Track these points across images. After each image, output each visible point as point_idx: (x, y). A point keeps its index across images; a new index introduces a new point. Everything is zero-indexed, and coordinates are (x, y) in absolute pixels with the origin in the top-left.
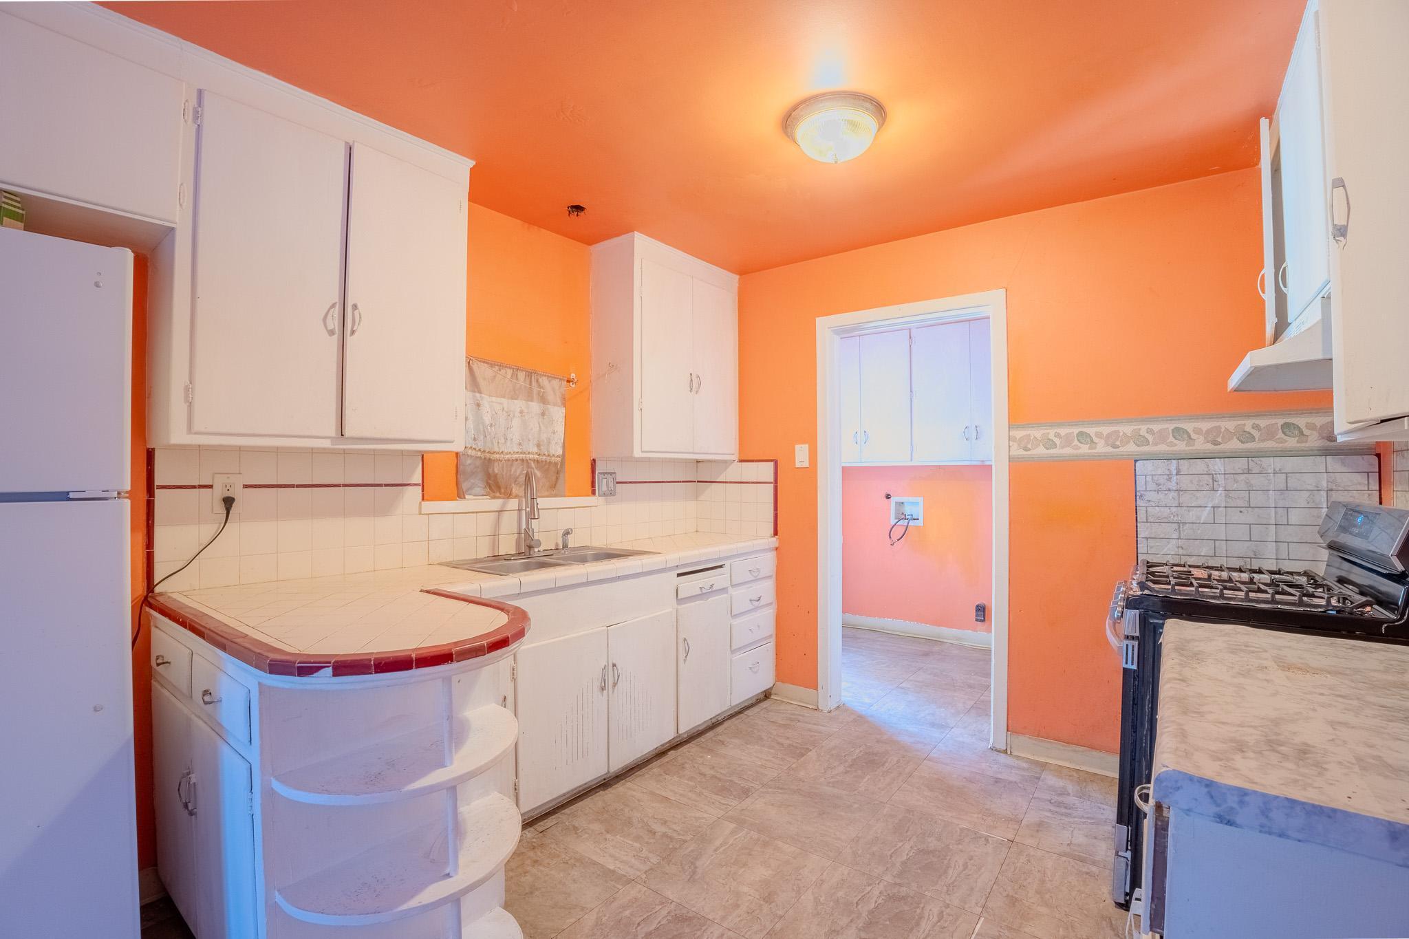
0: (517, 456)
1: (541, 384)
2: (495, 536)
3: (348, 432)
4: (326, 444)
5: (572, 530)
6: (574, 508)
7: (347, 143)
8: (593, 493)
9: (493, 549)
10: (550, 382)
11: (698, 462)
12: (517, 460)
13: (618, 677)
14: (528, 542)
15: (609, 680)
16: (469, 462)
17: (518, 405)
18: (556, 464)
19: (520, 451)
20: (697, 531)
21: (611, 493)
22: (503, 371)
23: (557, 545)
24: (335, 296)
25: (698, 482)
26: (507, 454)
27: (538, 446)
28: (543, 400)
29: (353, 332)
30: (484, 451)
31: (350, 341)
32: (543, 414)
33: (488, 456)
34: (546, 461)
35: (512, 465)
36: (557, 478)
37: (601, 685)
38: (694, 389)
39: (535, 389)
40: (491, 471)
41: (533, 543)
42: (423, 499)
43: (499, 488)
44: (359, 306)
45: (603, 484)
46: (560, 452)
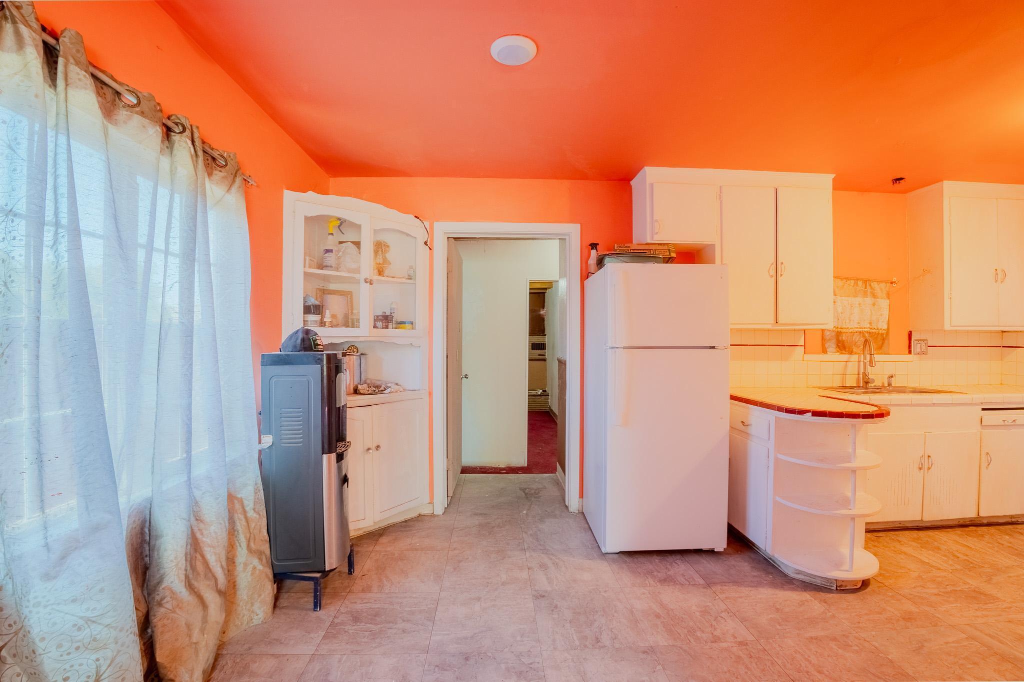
0: (857, 330)
1: (873, 287)
2: (844, 375)
3: (780, 321)
4: (770, 327)
5: (895, 375)
6: (896, 361)
7: (775, 188)
8: (910, 352)
9: (843, 383)
10: (878, 285)
11: (1003, 332)
12: (857, 332)
13: (932, 464)
14: (865, 380)
15: (925, 465)
16: (828, 333)
17: (859, 299)
18: (882, 334)
19: (859, 327)
20: (1001, 384)
21: (924, 353)
22: (849, 282)
23: (883, 383)
24: (772, 259)
25: (1003, 347)
26: (851, 329)
27: (870, 323)
28: (874, 296)
29: (781, 275)
30: (838, 328)
31: (780, 279)
32: (874, 304)
33: (839, 330)
34: (876, 333)
35: (853, 335)
36: (883, 343)
37: (919, 466)
38: (999, 280)
39: (869, 290)
40: (840, 338)
41: (869, 381)
42: (805, 353)
43: (845, 348)
44: (784, 263)
45: (916, 347)
46: (885, 327)
